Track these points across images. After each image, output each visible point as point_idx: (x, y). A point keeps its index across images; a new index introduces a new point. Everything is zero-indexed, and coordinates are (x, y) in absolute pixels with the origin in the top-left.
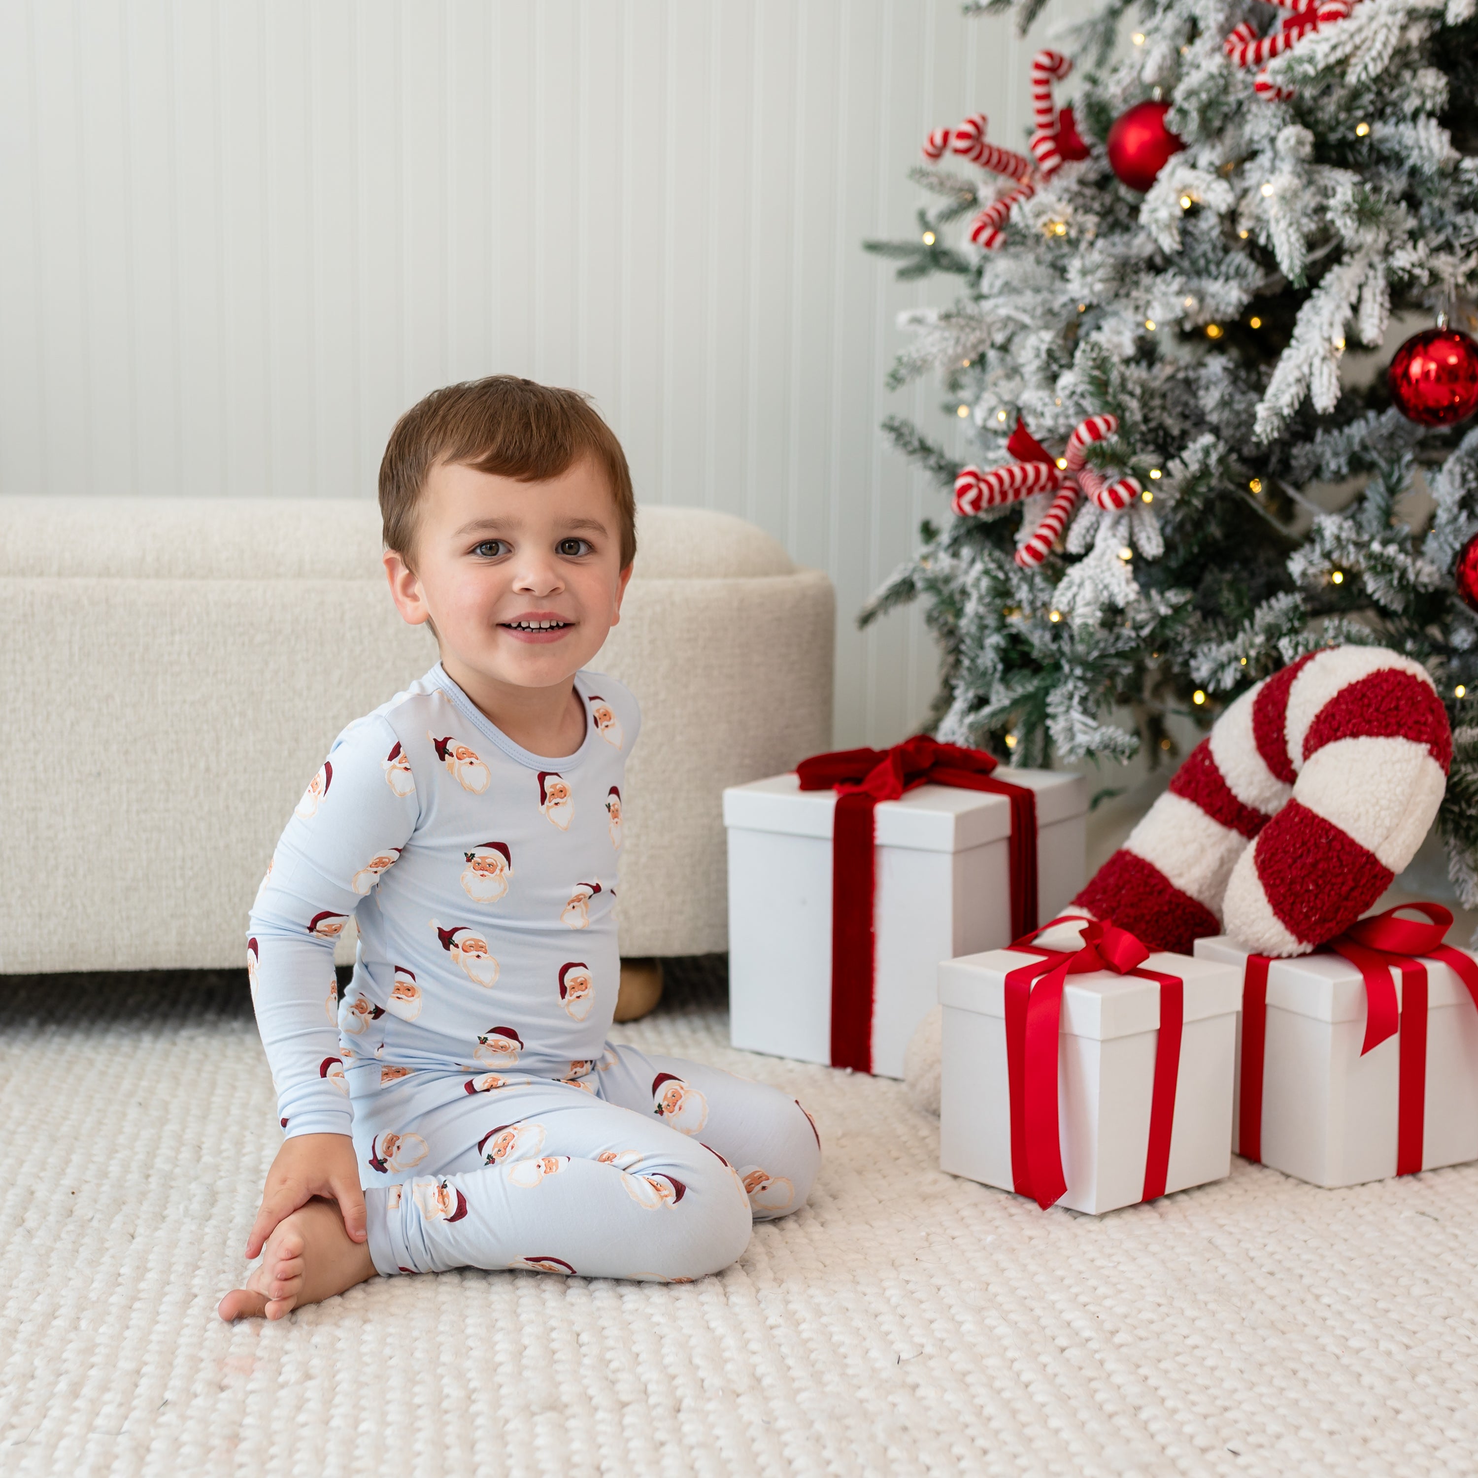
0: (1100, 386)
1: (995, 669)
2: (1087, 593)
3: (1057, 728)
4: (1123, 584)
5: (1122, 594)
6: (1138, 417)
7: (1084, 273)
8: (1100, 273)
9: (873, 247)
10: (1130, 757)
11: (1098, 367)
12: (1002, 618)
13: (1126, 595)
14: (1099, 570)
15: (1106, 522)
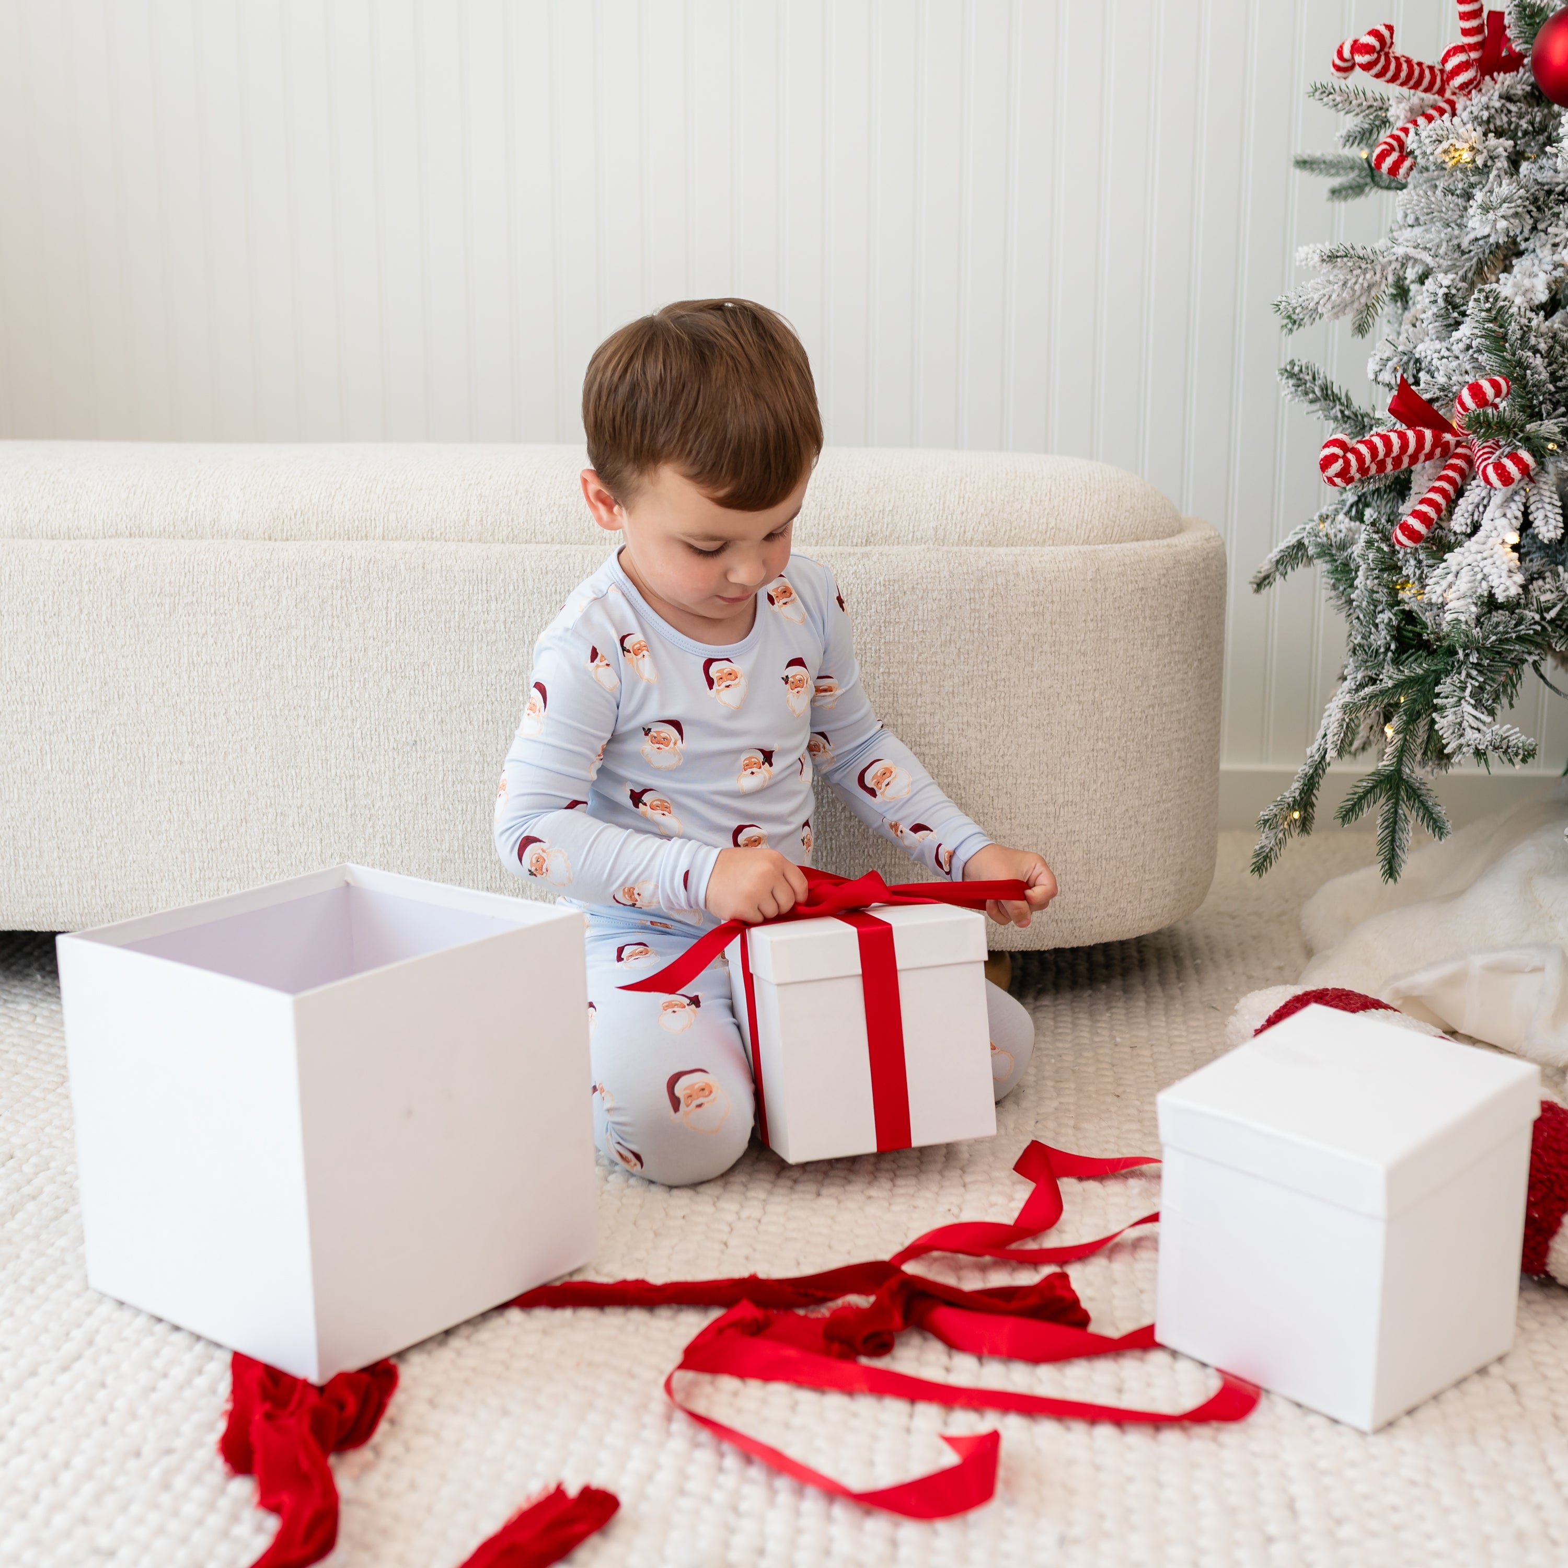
0: (1497, 341)
1: (1388, 649)
2: (1463, 584)
3: (1443, 723)
4: (1504, 574)
5: (1502, 587)
6: (1544, 376)
7: (1486, 209)
8: (1505, 209)
9: (1304, 164)
10: (1524, 760)
11: (1493, 320)
12: (1393, 592)
13: (1507, 589)
14: (1479, 556)
15: (1498, 498)
